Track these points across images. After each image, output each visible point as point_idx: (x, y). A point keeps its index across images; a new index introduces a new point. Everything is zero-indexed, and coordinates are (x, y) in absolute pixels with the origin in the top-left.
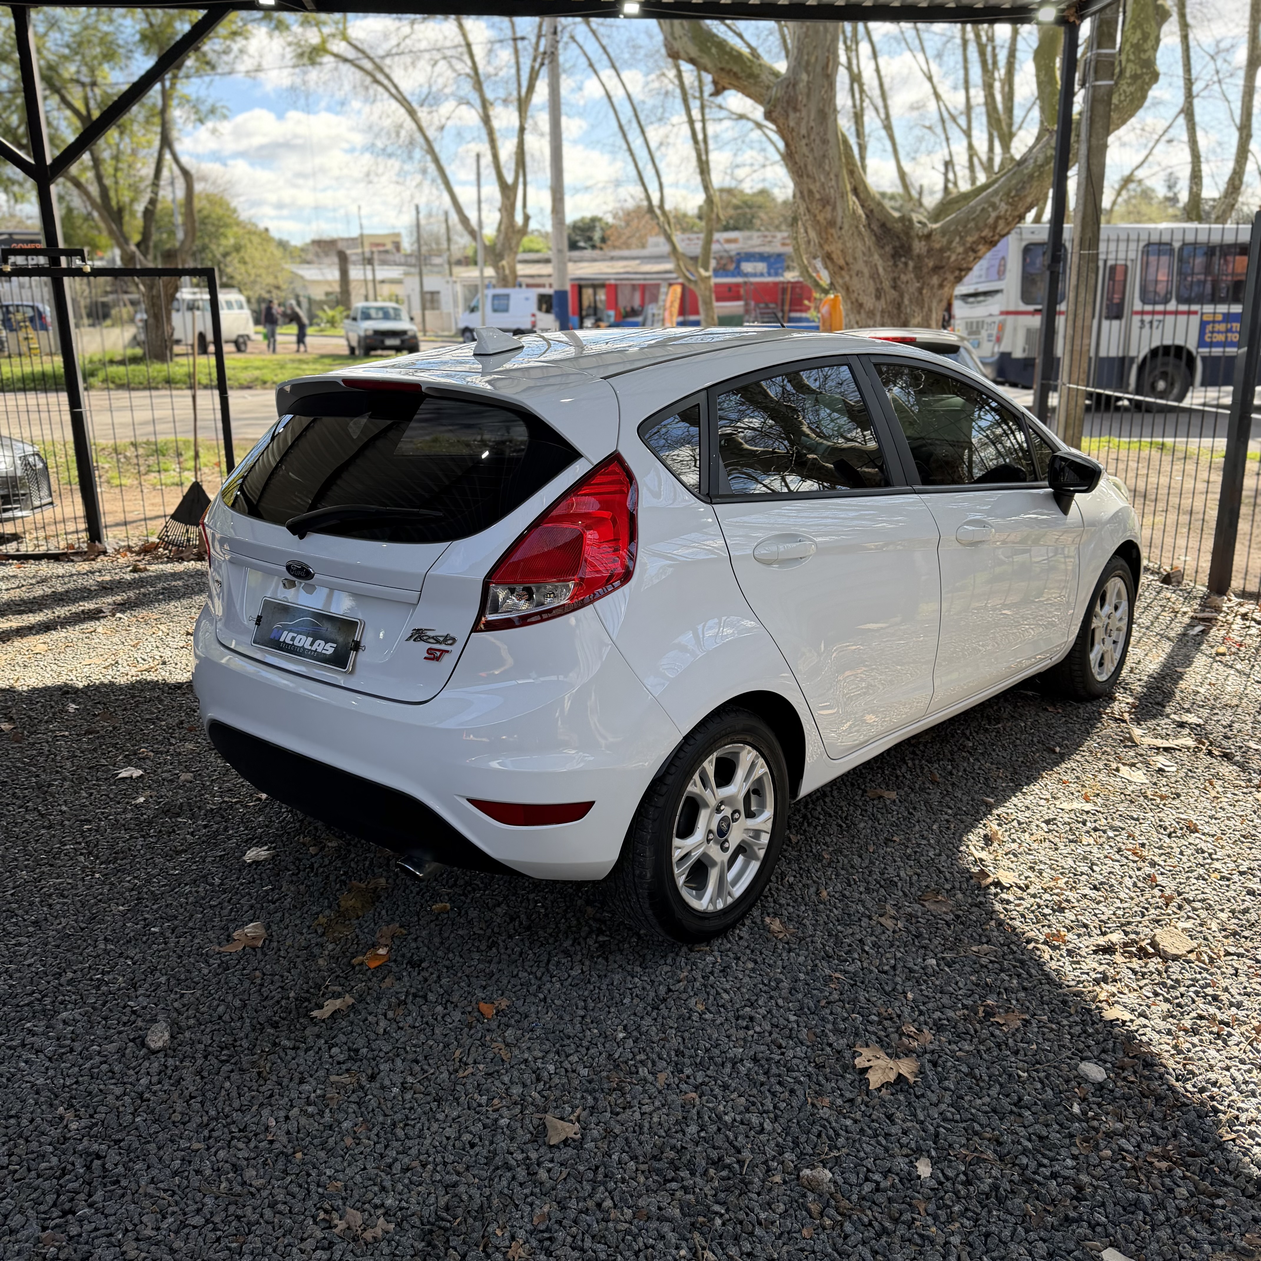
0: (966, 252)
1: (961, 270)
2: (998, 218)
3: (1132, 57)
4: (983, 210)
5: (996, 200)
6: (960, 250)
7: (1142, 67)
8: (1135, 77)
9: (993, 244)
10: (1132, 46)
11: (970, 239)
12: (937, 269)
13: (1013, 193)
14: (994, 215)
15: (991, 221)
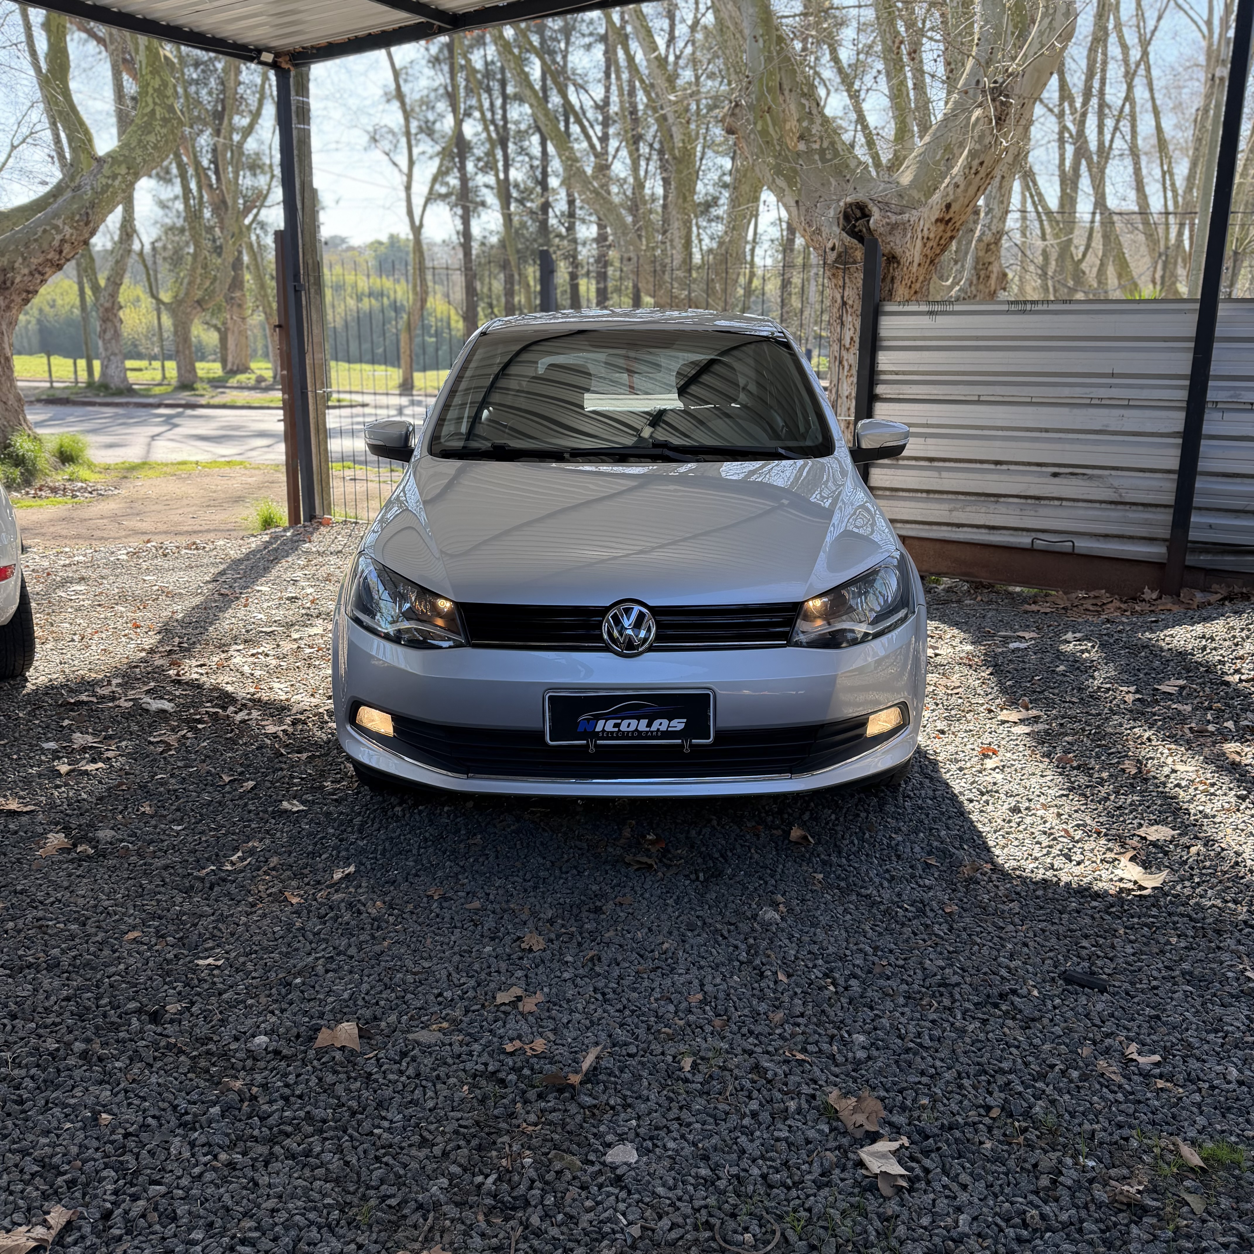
0: (31, 274)
1: (28, 292)
2: (63, 241)
3: (157, 100)
4: (45, 231)
5: (59, 223)
6: (26, 271)
7: (169, 112)
10: (155, 90)
11: (35, 261)
14: (58, 237)
15: (56, 243)
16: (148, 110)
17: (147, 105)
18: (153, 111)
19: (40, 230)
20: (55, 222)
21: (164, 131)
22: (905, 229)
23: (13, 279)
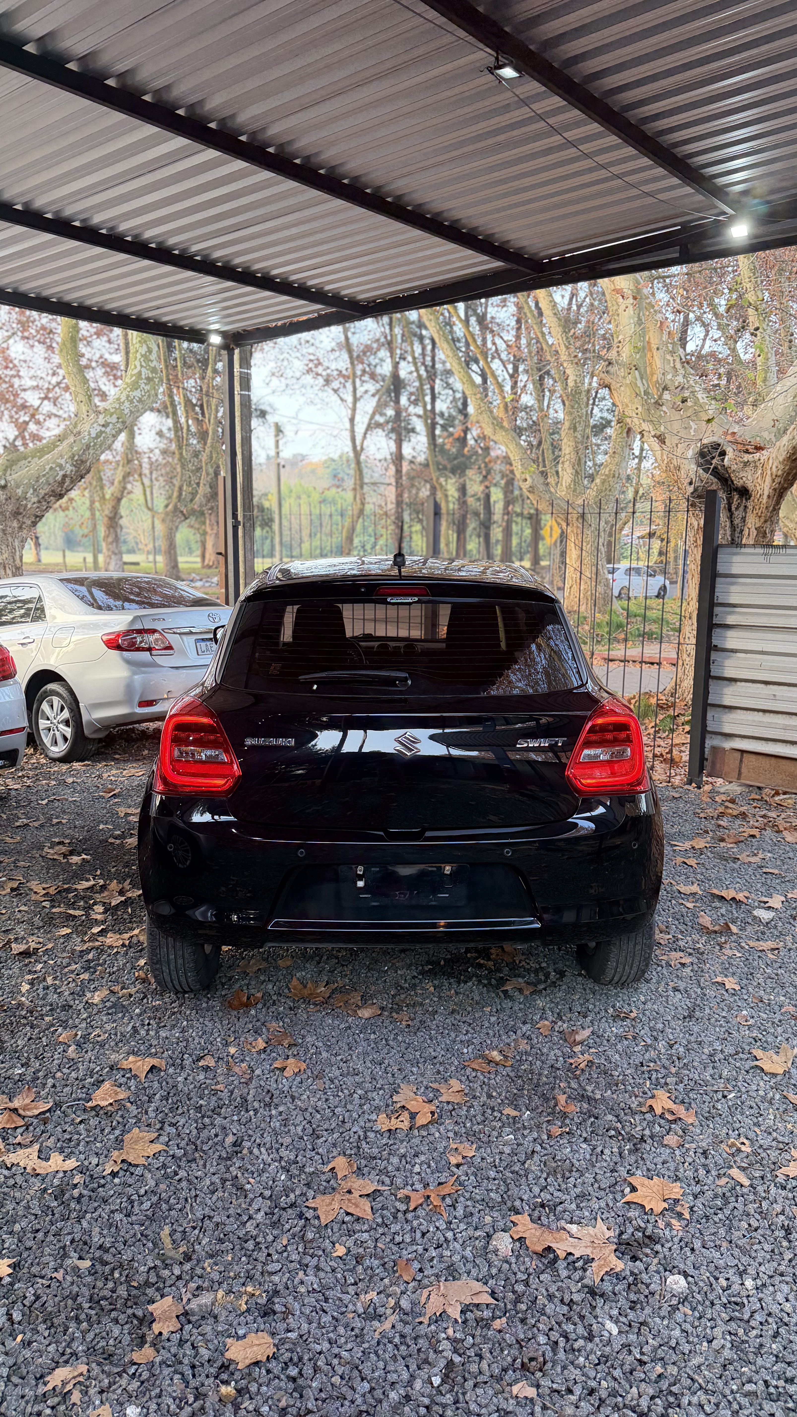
0: (39, 502)
1: (37, 516)
2: (65, 476)
3: (143, 364)
4: (51, 468)
5: (62, 462)
6: (35, 499)
7: (152, 372)
8: (149, 379)
9: (61, 496)
10: (142, 356)
11: (42, 492)
12: (16, 514)
13: (76, 458)
14: (61, 473)
15: (59, 478)
16: (136, 371)
17: (136, 367)
18: (140, 373)
19: (48, 467)
20: (59, 461)
21: (147, 388)
22: (756, 467)
23: (26, 505)
